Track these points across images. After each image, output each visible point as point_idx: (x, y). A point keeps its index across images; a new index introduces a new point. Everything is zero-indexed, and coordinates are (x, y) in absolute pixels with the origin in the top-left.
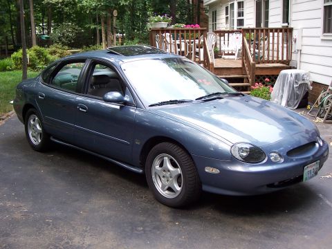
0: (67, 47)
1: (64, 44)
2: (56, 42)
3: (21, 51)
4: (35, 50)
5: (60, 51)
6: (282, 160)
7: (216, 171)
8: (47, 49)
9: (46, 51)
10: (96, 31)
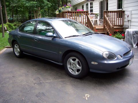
0: (20, 23)
1: (19, 22)
2: (16, 21)
3: (1, 25)
4: (8, 24)
5: (17, 24)
6: (122, 58)
7: (96, 63)
8: (13, 24)
9: (12, 25)
10: (31, 16)
